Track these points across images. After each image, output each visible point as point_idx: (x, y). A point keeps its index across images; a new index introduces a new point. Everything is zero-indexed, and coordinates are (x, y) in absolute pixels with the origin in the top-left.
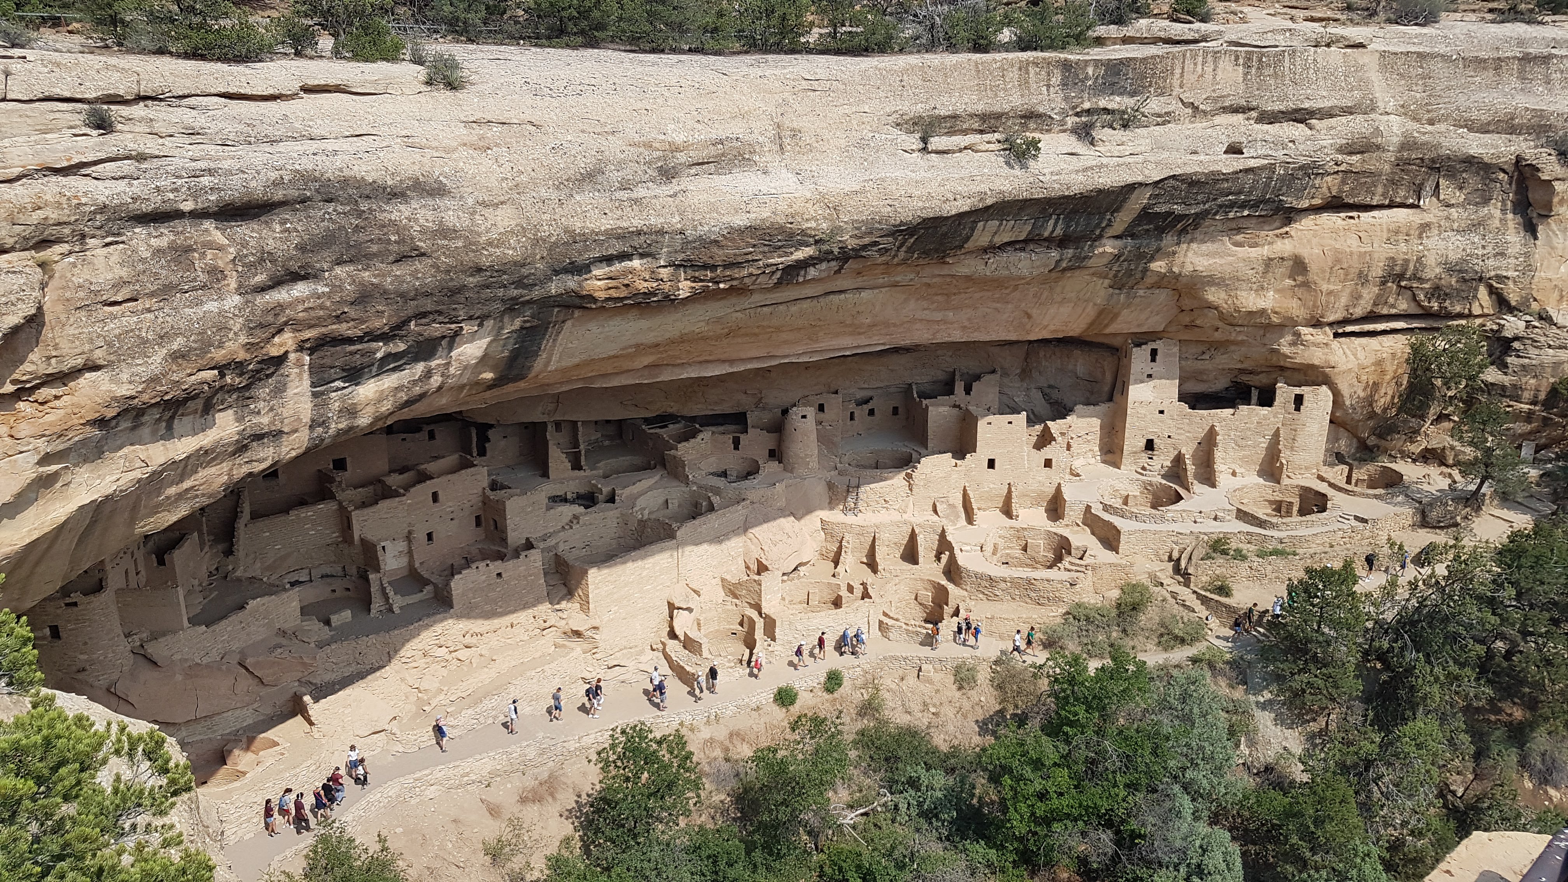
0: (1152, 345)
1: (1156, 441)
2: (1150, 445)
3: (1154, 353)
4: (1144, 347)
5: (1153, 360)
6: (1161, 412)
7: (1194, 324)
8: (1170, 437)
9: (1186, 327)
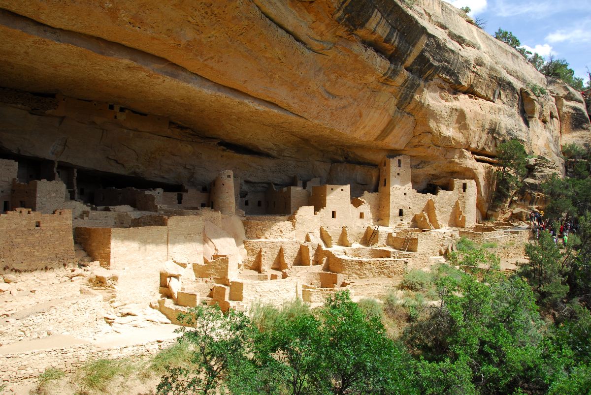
0: (398, 158)
1: (404, 211)
2: (401, 213)
3: (399, 161)
4: (395, 158)
5: (399, 166)
6: (405, 194)
7: (419, 144)
8: (410, 208)
9: (415, 146)
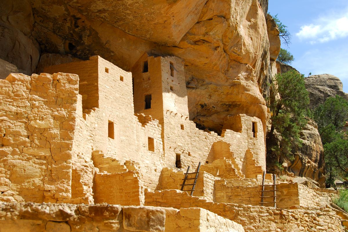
0: (170, 59)
1: (182, 157)
3: (171, 67)
4: (165, 58)
5: (172, 73)
6: (182, 127)
7: (206, 38)
8: (189, 155)
9: (196, 43)
